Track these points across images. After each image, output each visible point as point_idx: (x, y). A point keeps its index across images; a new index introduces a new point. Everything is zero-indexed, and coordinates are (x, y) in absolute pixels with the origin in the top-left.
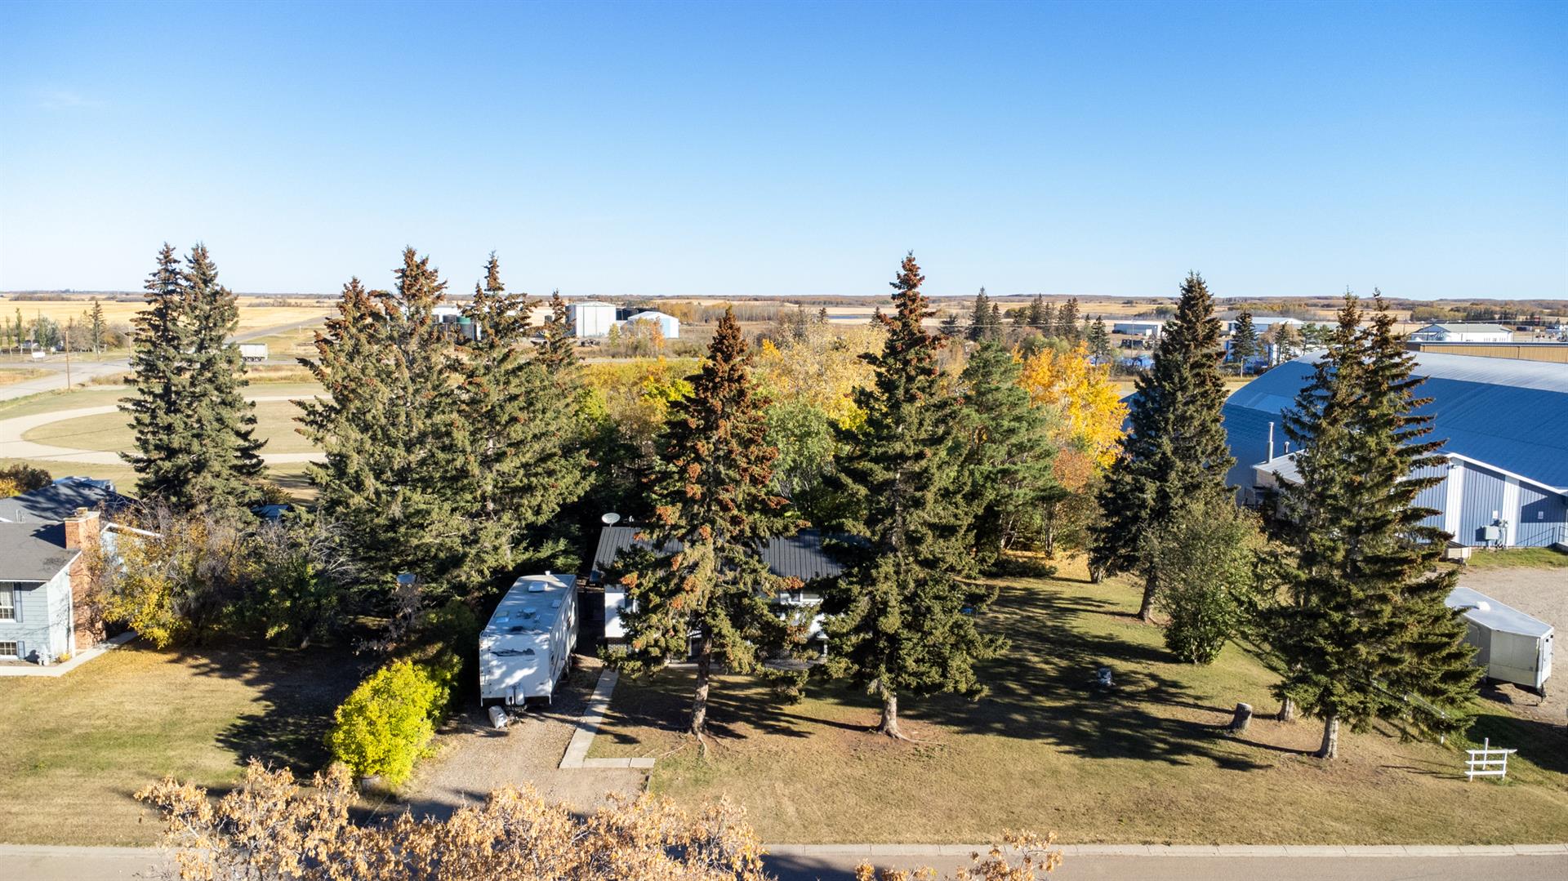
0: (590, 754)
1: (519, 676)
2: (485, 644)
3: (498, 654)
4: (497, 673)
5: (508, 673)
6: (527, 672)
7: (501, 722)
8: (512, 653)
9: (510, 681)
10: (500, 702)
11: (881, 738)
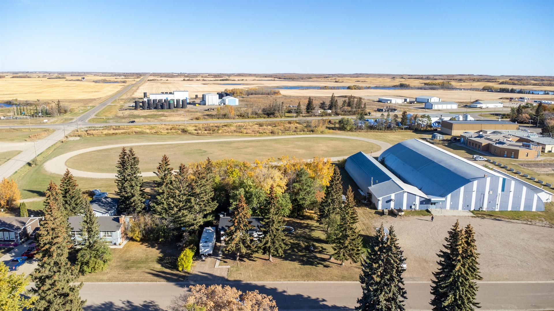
0: (220, 265)
1: (206, 250)
2: (201, 245)
3: (203, 246)
4: (203, 250)
5: (205, 250)
6: (208, 250)
7: (204, 258)
8: (205, 246)
9: (205, 251)
10: (203, 255)
11: (268, 262)
